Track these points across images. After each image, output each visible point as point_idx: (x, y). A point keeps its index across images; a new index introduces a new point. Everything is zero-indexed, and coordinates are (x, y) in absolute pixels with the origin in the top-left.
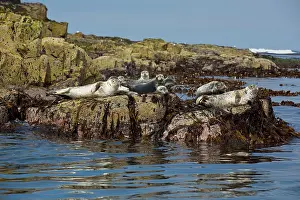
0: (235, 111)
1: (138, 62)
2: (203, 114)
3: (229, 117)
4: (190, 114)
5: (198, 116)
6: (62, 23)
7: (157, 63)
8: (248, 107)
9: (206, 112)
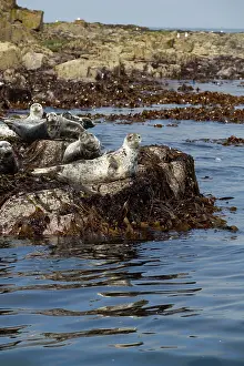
0: (105, 190)
1: (128, 66)
2: (54, 195)
3: (94, 200)
4: (32, 197)
5: (44, 200)
6: (36, 12)
7: (155, 67)
8: (128, 183)
9: (59, 192)
